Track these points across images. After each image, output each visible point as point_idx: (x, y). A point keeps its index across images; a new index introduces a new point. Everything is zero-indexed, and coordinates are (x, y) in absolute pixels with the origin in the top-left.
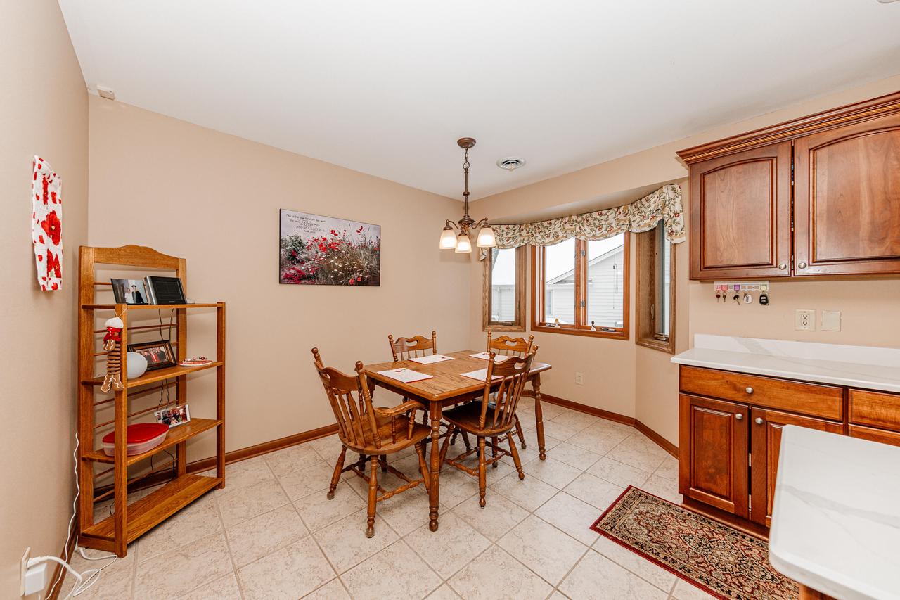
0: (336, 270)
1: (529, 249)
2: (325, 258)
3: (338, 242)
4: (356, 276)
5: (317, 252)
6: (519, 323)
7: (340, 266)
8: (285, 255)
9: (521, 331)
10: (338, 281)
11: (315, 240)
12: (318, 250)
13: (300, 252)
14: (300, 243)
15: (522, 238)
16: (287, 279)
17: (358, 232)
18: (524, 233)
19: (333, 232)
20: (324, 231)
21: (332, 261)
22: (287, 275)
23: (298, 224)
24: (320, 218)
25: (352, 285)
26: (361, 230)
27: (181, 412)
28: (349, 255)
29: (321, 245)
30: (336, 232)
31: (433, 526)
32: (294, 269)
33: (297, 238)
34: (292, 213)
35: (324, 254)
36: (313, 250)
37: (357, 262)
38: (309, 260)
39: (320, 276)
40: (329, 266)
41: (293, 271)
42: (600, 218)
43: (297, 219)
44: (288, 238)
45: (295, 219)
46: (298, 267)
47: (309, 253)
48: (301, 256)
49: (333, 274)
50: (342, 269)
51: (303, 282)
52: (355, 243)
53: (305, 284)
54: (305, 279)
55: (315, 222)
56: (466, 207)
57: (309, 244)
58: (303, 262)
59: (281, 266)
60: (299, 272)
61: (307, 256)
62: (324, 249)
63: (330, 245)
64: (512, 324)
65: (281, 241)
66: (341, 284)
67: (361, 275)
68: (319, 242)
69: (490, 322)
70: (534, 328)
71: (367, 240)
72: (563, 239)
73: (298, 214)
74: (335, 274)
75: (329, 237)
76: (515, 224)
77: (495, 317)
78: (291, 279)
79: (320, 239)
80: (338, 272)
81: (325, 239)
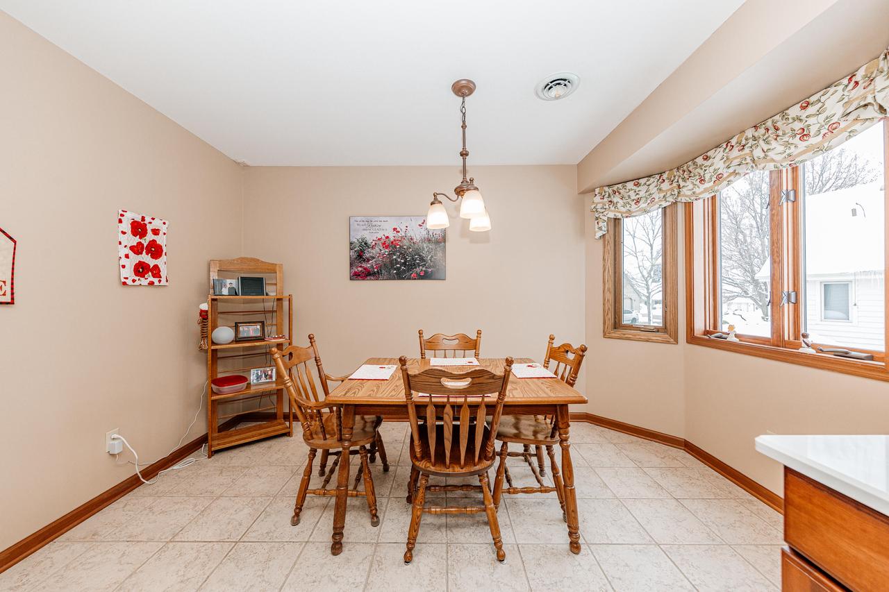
0: (398, 266)
1: (681, 210)
2: (388, 254)
3: (400, 239)
4: (418, 270)
5: (381, 250)
6: (667, 330)
7: (403, 261)
8: (355, 255)
9: (668, 342)
10: (400, 276)
11: (379, 239)
12: (381, 248)
13: (366, 251)
14: (366, 244)
15: (662, 195)
16: (356, 276)
17: (420, 226)
18: (665, 186)
19: (395, 229)
20: (386, 230)
21: (394, 257)
22: (355, 272)
23: (365, 227)
24: (383, 219)
25: (415, 279)
26: (423, 223)
27: (270, 373)
28: (411, 250)
29: (384, 244)
30: (398, 229)
31: (337, 548)
32: (361, 267)
33: (363, 240)
34: (359, 219)
35: (386, 251)
36: (377, 249)
37: (420, 256)
38: (374, 258)
39: (383, 272)
40: (391, 262)
41: (360, 269)
42: (804, 114)
43: (363, 223)
44: (356, 241)
45: (361, 223)
46: (364, 265)
47: (374, 251)
48: (367, 255)
49: (395, 269)
50: (404, 264)
51: (368, 278)
52: (417, 238)
53: (371, 279)
54: (370, 275)
55: (379, 223)
56: (464, 171)
57: (374, 243)
58: (368, 260)
59: (351, 265)
60: (365, 269)
61: (371, 254)
62: (387, 247)
63: (392, 242)
64: (657, 330)
65: (351, 244)
66: (403, 279)
67: (424, 269)
68: (382, 241)
69: (617, 324)
70: (692, 339)
71: (431, 233)
72: (732, 178)
73: (364, 219)
74: (398, 269)
75: (392, 235)
76: (650, 176)
77: (626, 319)
78: (359, 275)
79: (384, 237)
80: (400, 267)
81: (387, 237)
